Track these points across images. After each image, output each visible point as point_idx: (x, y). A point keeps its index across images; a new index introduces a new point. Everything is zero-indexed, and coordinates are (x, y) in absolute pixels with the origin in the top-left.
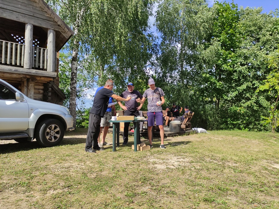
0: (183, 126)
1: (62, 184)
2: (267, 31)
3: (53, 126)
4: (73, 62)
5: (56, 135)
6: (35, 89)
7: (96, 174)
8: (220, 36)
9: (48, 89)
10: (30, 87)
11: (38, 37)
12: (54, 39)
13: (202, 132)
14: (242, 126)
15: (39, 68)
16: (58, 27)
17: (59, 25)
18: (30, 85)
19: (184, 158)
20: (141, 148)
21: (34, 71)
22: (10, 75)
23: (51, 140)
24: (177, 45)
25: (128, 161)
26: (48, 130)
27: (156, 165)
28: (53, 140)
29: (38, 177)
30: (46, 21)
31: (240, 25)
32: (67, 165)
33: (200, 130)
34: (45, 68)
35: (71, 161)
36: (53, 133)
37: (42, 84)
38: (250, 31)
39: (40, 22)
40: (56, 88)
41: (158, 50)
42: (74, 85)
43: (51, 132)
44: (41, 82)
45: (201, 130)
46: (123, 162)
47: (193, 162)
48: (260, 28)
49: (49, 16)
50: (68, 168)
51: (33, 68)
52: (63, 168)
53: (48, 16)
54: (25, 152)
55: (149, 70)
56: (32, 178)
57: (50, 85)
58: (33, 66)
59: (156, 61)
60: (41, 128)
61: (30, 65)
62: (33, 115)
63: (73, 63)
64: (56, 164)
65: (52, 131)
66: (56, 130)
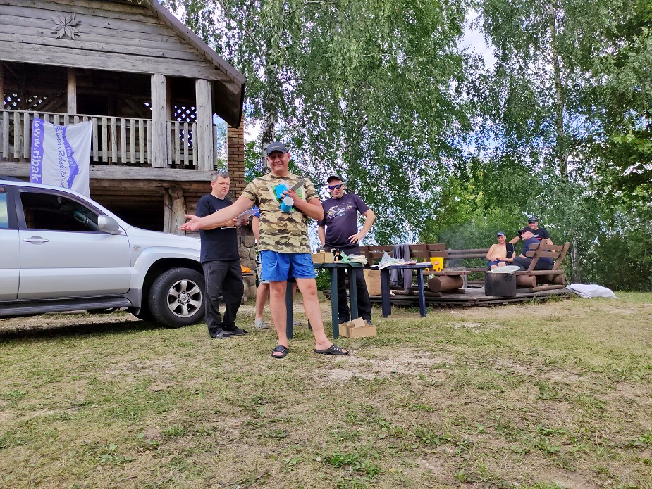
3: (184, 283)
5: (192, 302)
10: (174, 206)
12: (207, 100)
15: (181, 166)
16: (215, 71)
17: (216, 68)
18: (175, 202)
21: (171, 172)
22: (132, 186)
23: (181, 312)
26: (173, 292)
28: (186, 313)
30: (190, 62)
34: (194, 164)
36: (184, 299)
39: (178, 67)
43: (179, 296)
49: (196, 52)
51: (170, 166)
53: (192, 51)
58: (170, 163)
61: (164, 160)
65: (182, 295)
66: (192, 292)
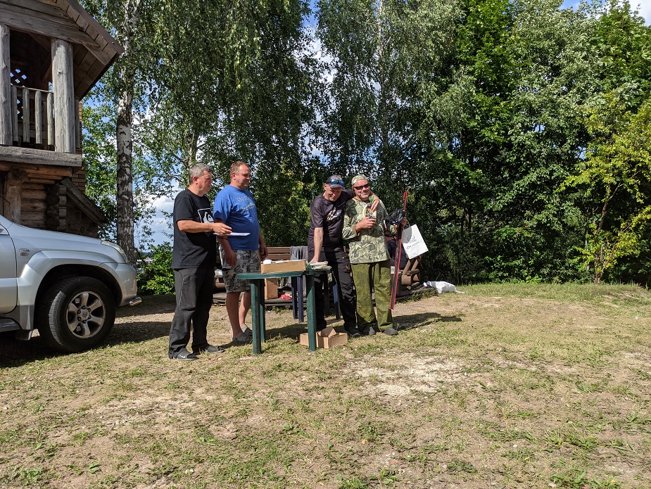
0: (406, 279)
1: (146, 465)
2: (576, 50)
3: (86, 295)
4: (121, 126)
5: (94, 319)
6: (24, 200)
7: (232, 425)
8: (473, 63)
9: (59, 199)
10: (8, 195)
11: (21, 63)
12: (68, 66)
13: (446, 291)
14: (525, 272)
15: (32, 144)
16: (80, 33)
17: (81, 30)
18: (10, 189)
19: (442, 362)
20: (326, 340)
21: (19, 151)
23: (81, 332)
24: (371, 86)
25: (304, 378)
26: (72, 307)
27: (382, 387)
28: (87, 333)
29: (70, 450)
30: (45, 16)
31: (515, 35)
32: (141, 402)
33: (440, 285)
34: (49, 143)
35: (150, 391)
36: (85, 315)
37: (42, 187)
38: (541, 50)
39: (28, 20)
40: (78, 196)
41: (327, 98)
42: (126, 187)
43: (79, 312)
44: (39, 181)
45: (444, 286)
46: (293, 383)
47: (469, 371)
48: (561, 44)
49: (53, 4)
50: (148, 412)
51: (15, 144)
52: (132, 412)
54: (12, 370)
55: (309, 145)
56: (51, 452)
57: (63, 189)
58: (17, 139)
59: (324, 125)
60: (54, 303)
61: (7, 136)
62: (27, 268)
63: (121, 131)
64: (111, 403)
65: (82, 310)
66: (93, 307)
